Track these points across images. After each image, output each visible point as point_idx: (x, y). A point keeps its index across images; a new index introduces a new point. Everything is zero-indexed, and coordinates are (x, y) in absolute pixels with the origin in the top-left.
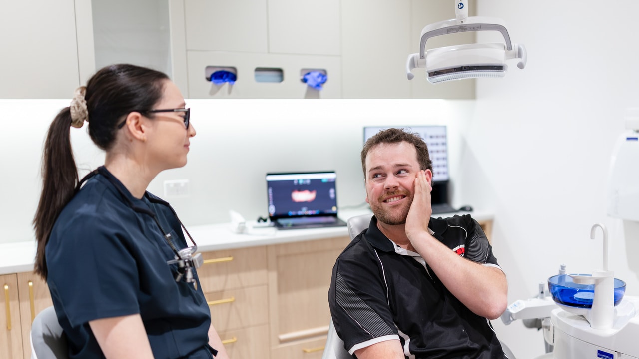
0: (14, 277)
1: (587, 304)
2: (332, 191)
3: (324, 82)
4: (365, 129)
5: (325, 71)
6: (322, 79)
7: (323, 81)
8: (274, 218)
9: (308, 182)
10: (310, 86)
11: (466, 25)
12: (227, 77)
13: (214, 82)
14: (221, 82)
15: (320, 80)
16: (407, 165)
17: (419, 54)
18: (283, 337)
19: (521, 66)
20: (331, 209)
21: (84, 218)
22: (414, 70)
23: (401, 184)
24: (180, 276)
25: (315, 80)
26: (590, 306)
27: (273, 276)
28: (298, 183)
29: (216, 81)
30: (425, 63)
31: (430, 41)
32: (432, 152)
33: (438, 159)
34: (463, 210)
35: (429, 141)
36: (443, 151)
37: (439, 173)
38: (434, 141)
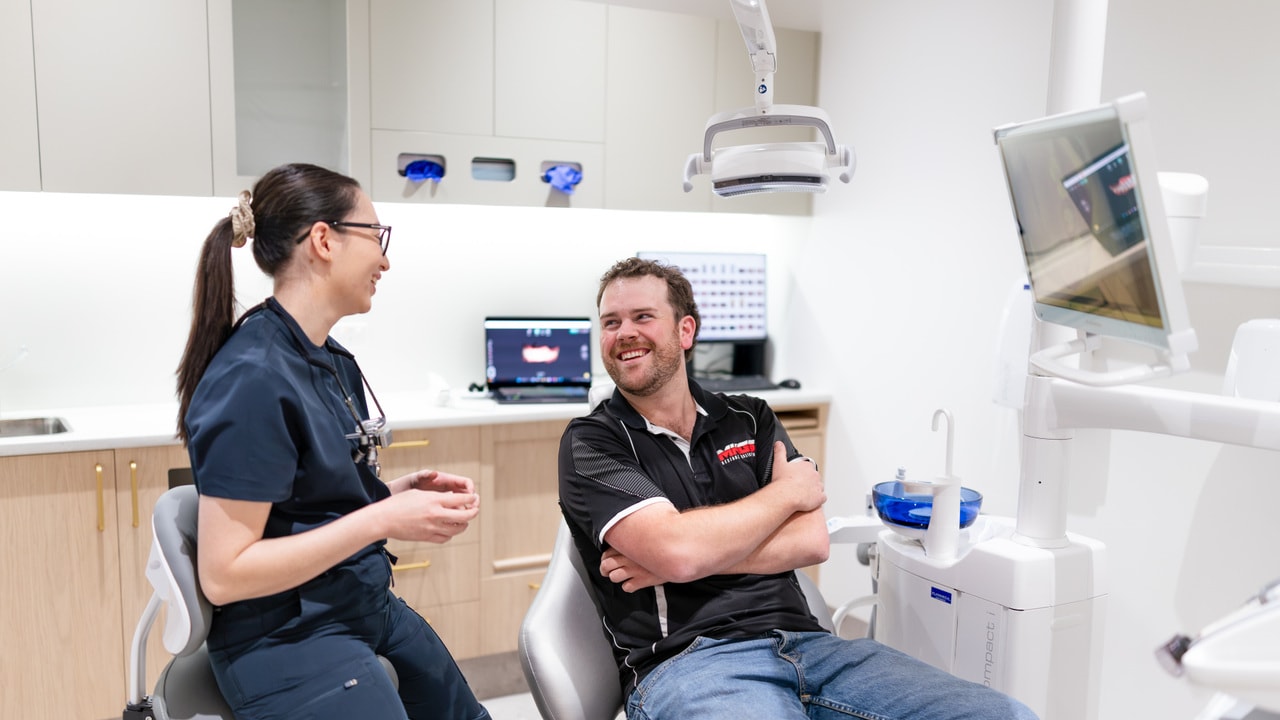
0: (111, 454)
1: (922, 523)
2: (584, 348)
3: (577, 181)
5: (579, 166)
6: (574, 178)
7: (575, 181)
8: (495, 387)
9: (548, 333)
10: (555, 188)
11: (769, 117)
12: (430, 170)
13: (411, 178)
14: (420, 178)
15: (570, 179)
16: (650, 309)
17: (702, 154)
18: (499, 564)
19: (845, 179)
20: (582, 376)
21: (247, 367)
22: (695, 177)
23: (640, 333)
24: (360, 456)
25: (563, 179)
26: (926, 527)
27: (488, 472)
28: (532, 334)
29: (415, 176)
30: (710, 169)
31: (718, 136)
32: (741, 294)
33: (750, 305)
34: (785, 385)
35: (738, 277)
36: (760, 294)
37: (751, 327)
38: (746, 277)
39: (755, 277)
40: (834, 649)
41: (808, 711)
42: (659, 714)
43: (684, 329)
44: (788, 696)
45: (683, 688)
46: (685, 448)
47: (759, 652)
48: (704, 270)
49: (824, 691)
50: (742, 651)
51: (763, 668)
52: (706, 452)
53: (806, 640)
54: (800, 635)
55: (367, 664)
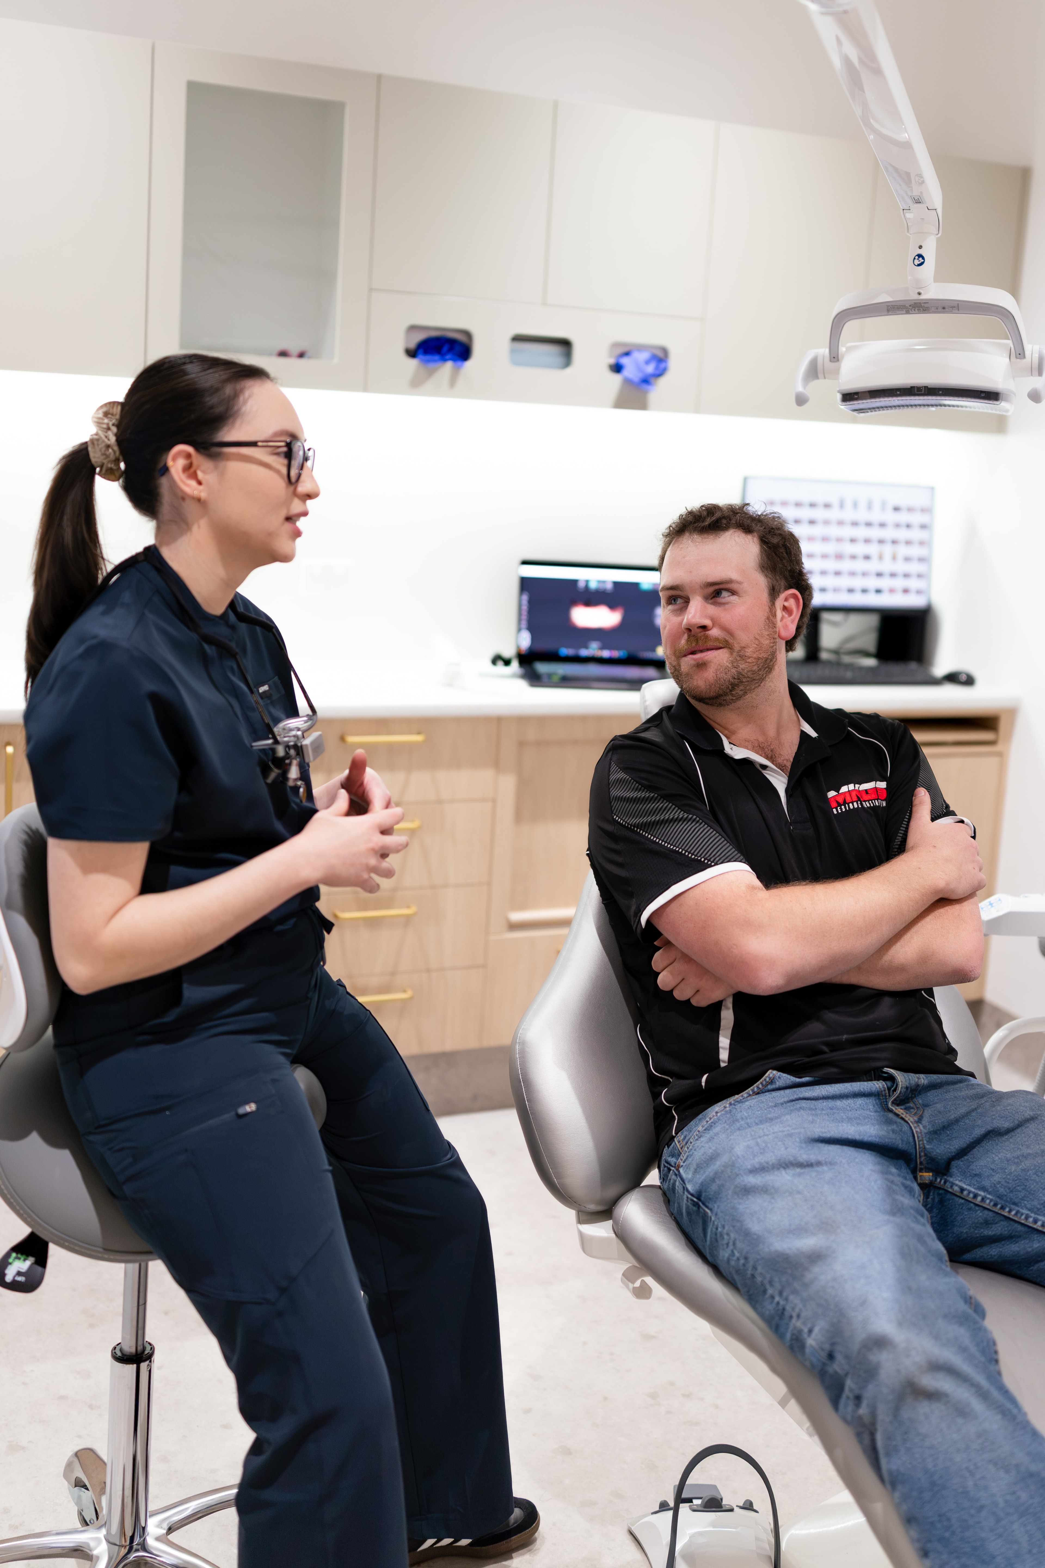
3: (660, 373)
4: (745, 480)
5: (665, 351)
6: (657, 368)
7: (658, 372)
8: (527, 659)
9: (609, 586)
10: (627, 381)
11: (927, 302)
12: (451, 350)
13: (423, 362)
14: (435, 361)
15: (650, 369)
16: (730, 581)
17: (827, 351)
18: (517, 916)
20: (653, 650)
22: (815, 384)
24: (274, 773)
25: (639, 369)
27: (508, 784)
28: (587, 587)
29: (428, 357)
30: (837, 372)
31: (851, 327)
32: (894, 542)
33: (907, 559)
34: (952, 678)
35: (890, 517)
36: (922, 543)
37: (906, 591)
38: (903, 517)
39: (917, 518)
40: (974, 1105)
41: (926, 1196)
42: (702, 1184)
43: (785, 608)
44: (897, 1174)
45: (739, 1150)
46: (780, 783)
47: (860, 1101)
48: (842, 505)
49: (954, 1170)
50: (834, 1097)
51: (862, 1128)
52: (811, 792)
53: (933, 1086)
54: (923, 1079)
55: (274, 1081)
